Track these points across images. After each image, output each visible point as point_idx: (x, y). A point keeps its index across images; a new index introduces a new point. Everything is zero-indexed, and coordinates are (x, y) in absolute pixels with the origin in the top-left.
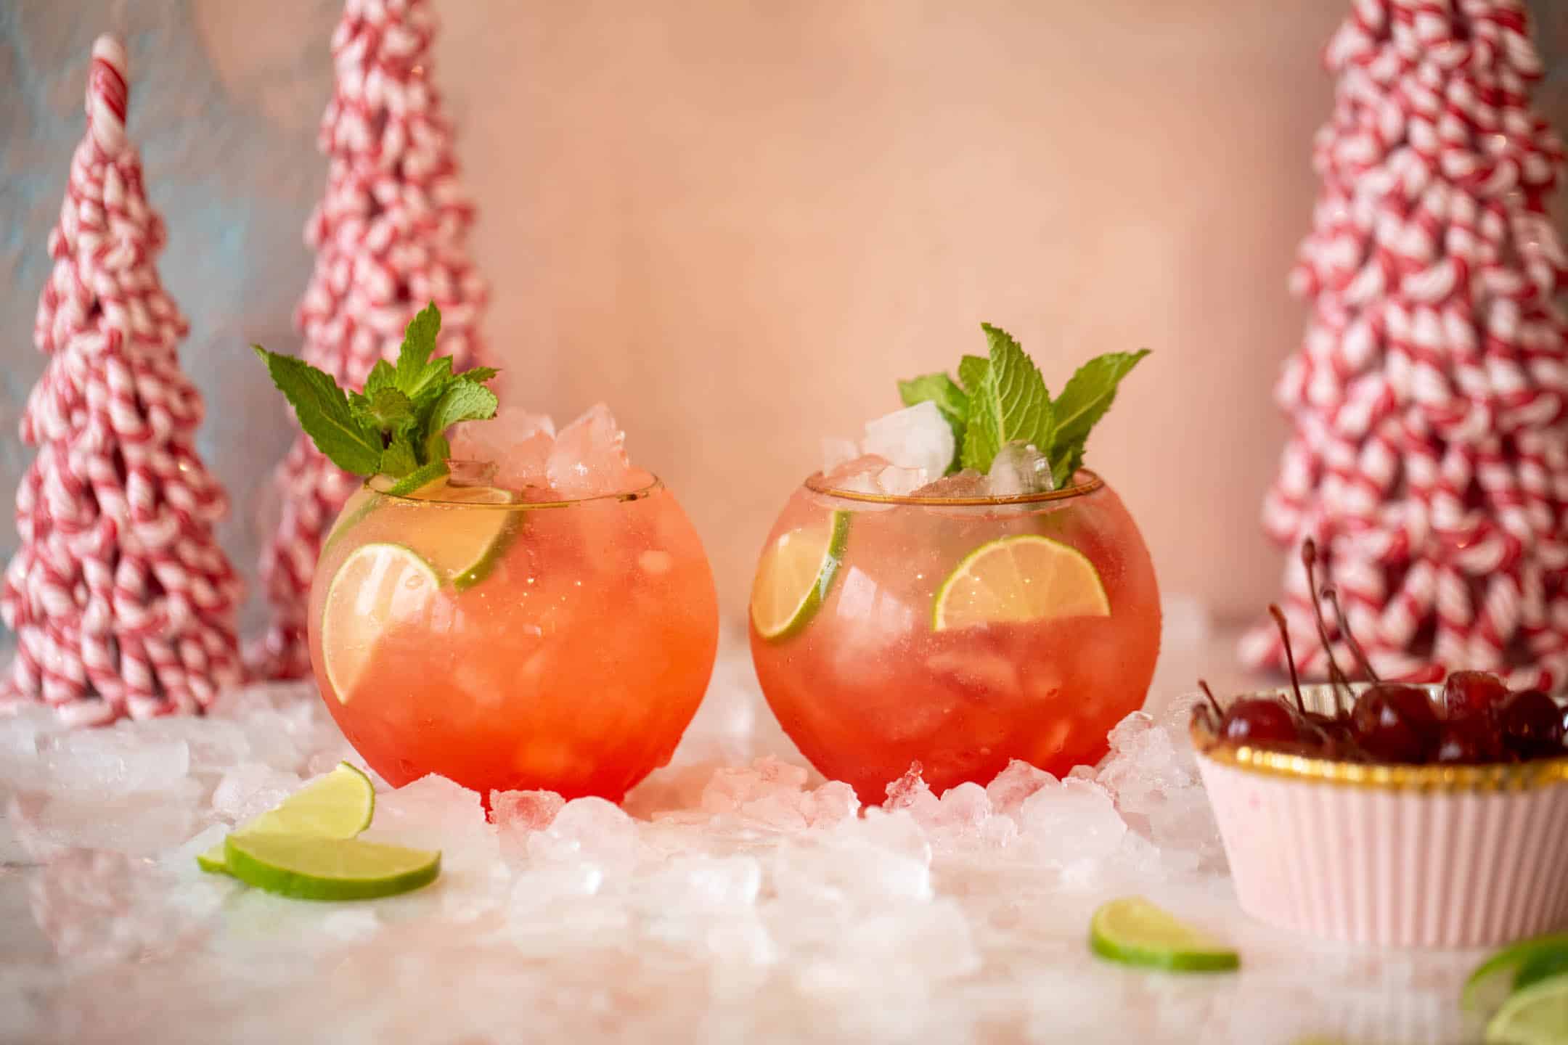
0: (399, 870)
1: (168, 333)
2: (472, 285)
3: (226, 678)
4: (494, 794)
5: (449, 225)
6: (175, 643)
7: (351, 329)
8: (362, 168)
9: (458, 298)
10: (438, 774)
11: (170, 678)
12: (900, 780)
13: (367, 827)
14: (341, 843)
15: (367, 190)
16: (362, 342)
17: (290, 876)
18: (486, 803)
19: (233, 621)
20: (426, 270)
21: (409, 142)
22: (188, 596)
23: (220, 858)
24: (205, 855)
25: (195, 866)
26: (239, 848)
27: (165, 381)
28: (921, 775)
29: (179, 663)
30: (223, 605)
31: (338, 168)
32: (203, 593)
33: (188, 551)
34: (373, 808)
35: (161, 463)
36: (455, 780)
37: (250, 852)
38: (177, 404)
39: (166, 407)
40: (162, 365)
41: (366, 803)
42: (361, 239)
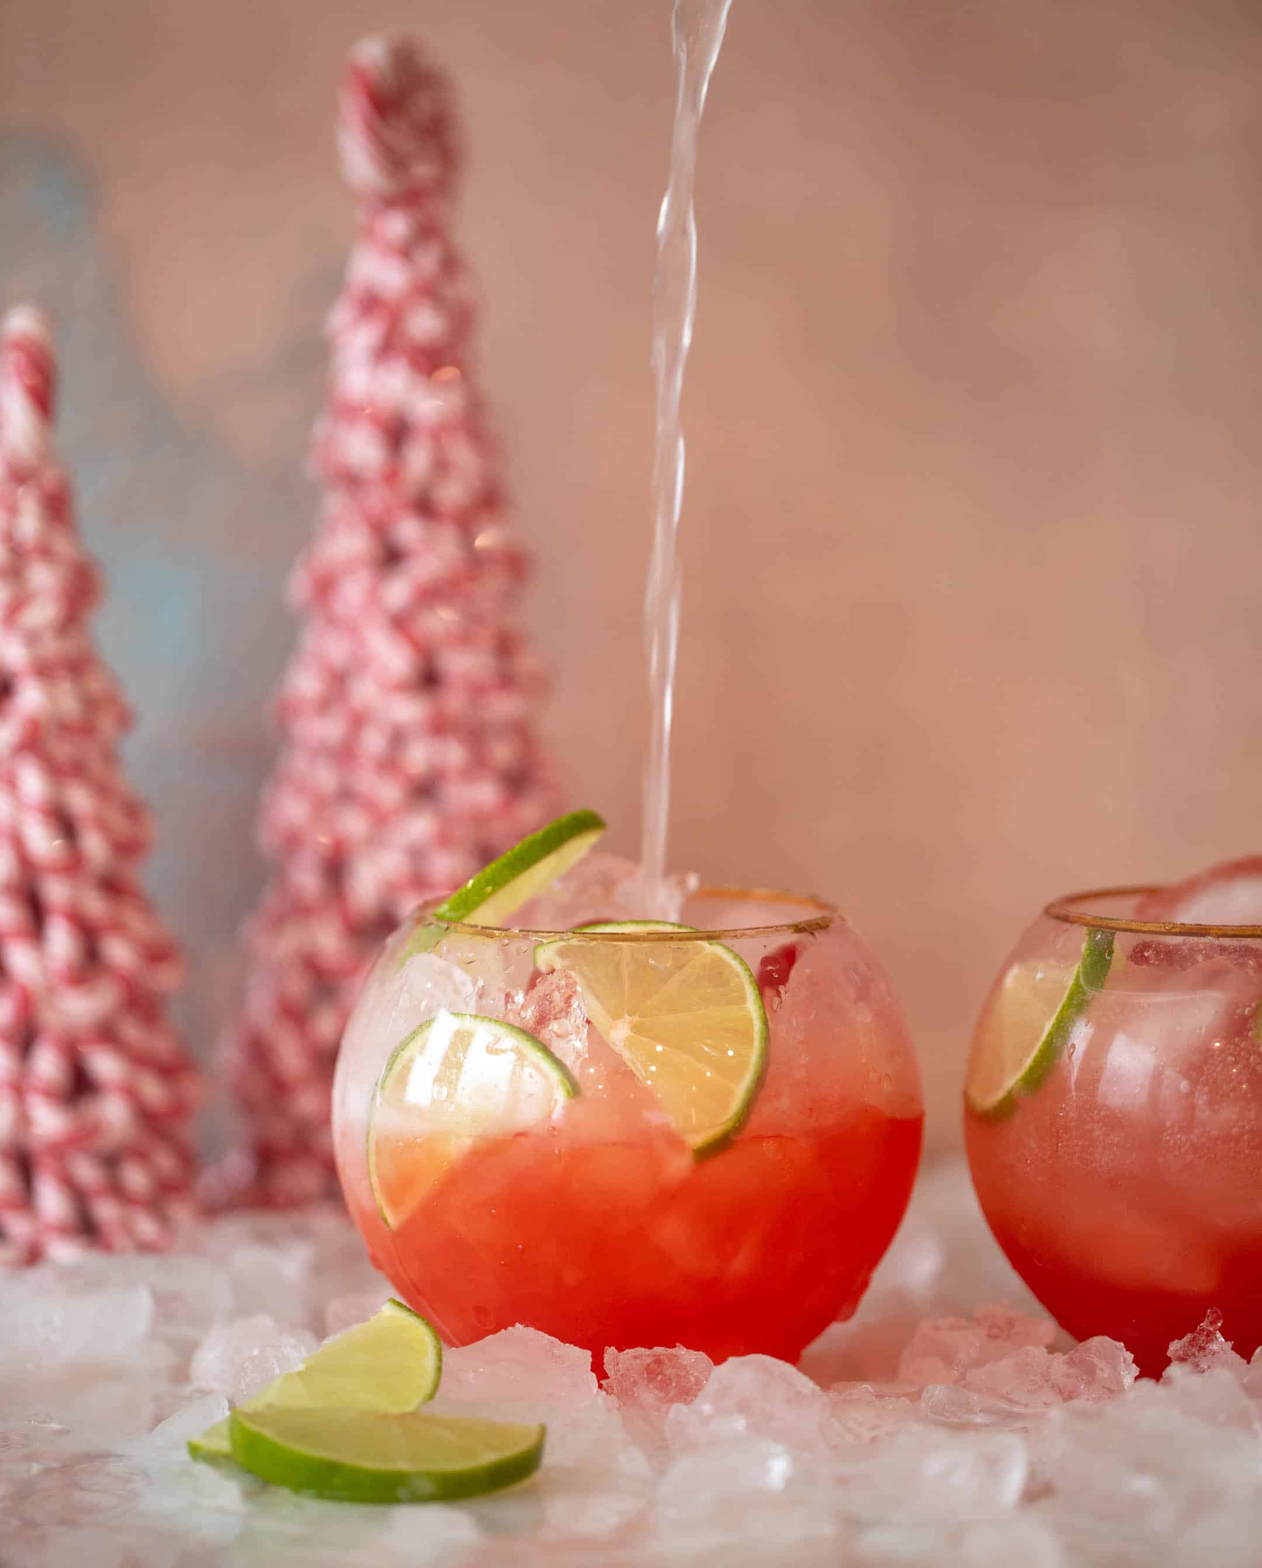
0: (488, 1458)
1: (106, 724)
2: (527, 662)
3: (182, 1213)
4: (610, 1353)
5: (493, 583)
6: (111, 1161)
7: (358, 721)
8: (377, 499)
9: (506, 681)
10: (527, 1326)
11: (106, 1211)
12: (1189, 1337)
13: (431, 1396)
14: (402, 1418)
15: (380, 529)
16: (374, 742)
17: (332, 1468)
18: (598, 1369)
19: (190, 1132)
20: (464, 639)
21: (441, 466)
22: (131, 1093)
23: (223, 1445)
24: (198, 1440)
25: (185, 1456)
26: (250, 1426)
27: (103, 790)
28: (1221, 1330)
29: (116, 1190)
30: (179, 1110)
31: (335, 503)
32: (153, 1091)
33: (132, 1031)
34: (439, 1369)
35: (95, 905)
36: (551, 1334)
37: (268, 1433)
38: (119, 822)
39: (102, 825)
40: (96, 766)
41: (430, 1362)
42: (373, 597)
